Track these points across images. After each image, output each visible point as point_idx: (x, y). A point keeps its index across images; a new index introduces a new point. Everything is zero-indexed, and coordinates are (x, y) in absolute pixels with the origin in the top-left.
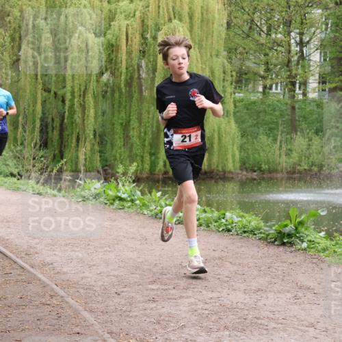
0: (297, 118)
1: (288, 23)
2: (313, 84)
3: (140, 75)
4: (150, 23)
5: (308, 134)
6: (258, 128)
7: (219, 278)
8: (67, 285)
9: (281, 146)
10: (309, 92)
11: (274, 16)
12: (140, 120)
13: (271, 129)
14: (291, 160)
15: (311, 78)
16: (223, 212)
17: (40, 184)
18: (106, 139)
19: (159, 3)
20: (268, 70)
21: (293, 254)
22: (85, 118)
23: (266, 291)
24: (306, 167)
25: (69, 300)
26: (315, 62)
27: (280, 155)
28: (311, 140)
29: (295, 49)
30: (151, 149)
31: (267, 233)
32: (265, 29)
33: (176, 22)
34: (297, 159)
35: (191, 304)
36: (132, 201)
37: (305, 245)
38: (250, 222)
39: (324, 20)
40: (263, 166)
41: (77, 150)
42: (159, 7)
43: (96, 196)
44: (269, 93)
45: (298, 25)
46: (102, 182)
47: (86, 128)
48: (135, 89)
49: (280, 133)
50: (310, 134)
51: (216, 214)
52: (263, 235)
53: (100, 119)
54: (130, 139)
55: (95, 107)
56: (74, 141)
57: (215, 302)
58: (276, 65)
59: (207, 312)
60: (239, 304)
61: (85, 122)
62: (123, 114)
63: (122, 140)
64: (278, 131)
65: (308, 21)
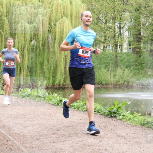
0: (118, 61)
1: (114, 19)
2: (125, 46)
3: (48, 41)
4: (53, 18)
5: (123, 68)
6: (101, 65)
7: (83, 132)
8: (15, 135)
9: (111, 73)
10: (123, 49)
11: (108, 16)
12: (48, 61)
13: (106, 66)
14: (115, 79)
15: (124, 43)
16: (85, 102)
17: (3, 90)
18: (33, 70)
19: (57, 9)
20: (105, 39)
21: (115, 121)
22: (24, 60)
23: (104, 138)
24: (122, 83)
25: (15, 142)
26: (126, 36)
27: (111, 77)
28: (124, 71)
29: (117, 30)
30: (53, 74)
31: (104, 112)
32: (104, 21)
33: (64, 18)
34: (118, 79)
35: (70, 144)
36: (44, 98)
37: (121, 117)
38: (97, 107)
39: (130, 17)
40: (103, 82)
41: (20, 75)
42: (57, 11)
43: (28, 96)
44: (105, 50)
45: (118, 20)
46: (31, 89)
47: (24, 65)
48: (46, 47)
49: (110, 67)
50: (124, 68)
51: (82, 104)
52: (103, 113)
53: (30, 61)
54: (44, 70)
55: (28, 55)
56: (19, 71)
57: (81, 143)
58: (109, 37)
59: (77, 147)
60: (92, 144)
61: (24, 62)
62: (41, 59)
63: (40, 70)
64: (109, 67)
65: (123, 18)
